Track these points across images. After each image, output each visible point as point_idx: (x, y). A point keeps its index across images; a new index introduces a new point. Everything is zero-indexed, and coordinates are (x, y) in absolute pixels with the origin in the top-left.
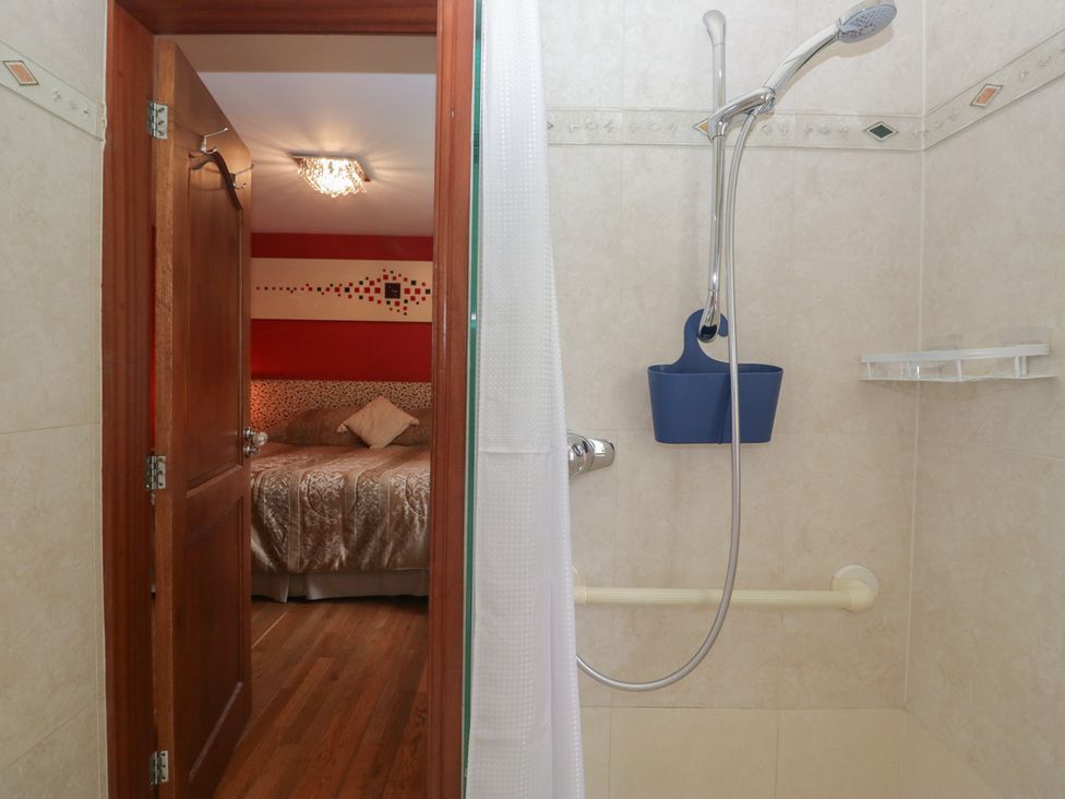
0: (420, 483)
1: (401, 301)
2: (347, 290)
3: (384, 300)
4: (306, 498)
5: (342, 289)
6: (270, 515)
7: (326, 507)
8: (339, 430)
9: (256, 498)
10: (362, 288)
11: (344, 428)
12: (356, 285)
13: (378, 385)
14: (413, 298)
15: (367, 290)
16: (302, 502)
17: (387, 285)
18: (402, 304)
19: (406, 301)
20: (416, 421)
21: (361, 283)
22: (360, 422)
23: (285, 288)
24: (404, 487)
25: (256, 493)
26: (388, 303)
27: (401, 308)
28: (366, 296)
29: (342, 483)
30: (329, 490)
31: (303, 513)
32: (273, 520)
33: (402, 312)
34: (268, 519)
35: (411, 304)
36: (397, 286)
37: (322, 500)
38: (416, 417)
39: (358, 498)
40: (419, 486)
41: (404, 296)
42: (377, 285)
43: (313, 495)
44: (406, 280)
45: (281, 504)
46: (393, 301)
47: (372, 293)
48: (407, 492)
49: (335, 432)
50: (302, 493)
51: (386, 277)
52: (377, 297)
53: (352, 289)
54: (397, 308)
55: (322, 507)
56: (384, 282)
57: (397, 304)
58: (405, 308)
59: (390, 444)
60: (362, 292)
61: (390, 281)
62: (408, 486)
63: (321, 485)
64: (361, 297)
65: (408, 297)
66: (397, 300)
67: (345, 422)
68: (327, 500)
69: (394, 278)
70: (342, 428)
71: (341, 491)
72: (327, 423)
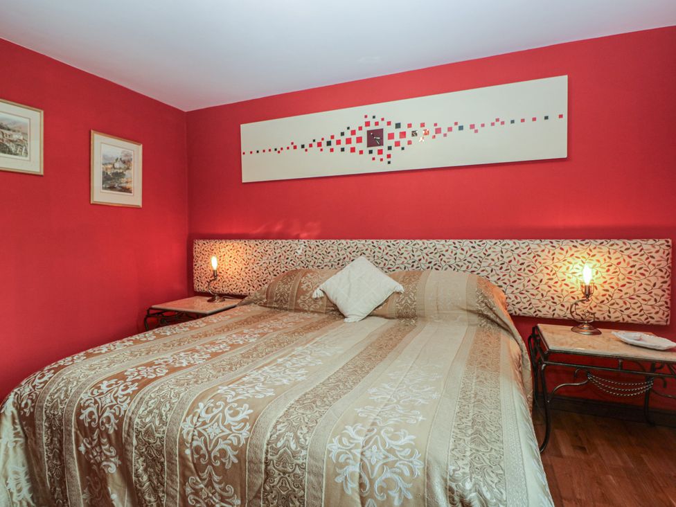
0: (391, 465)
1: (384, 148)
2: (329, 143)
3: (366, 150)
4: (188, 452)
5: (324, 143)
6: (140, 471)
7: (216, 478)
8: (314, 296)
9: (124, 435)
10: (343, 140)
11: (321, 294)
12: (338, 137)
13: (360, 243)
14: (397, 144)
15: (349, 141)
16: (183, 458)
17: (369, 132)
18: (386, 152)
19: (390, 148)
20: (400, 288)
21: (342, 134)
22: (337, 286)
23: (273, 150)
24: (355, 468)
25: (125, 427)
26: (371, 152)
27: (384, 156)
28: (348, 148)
29: (245, 434)
30: (222, 445)
31: (185, 479)
32: (145, 478)
33: (386, 160)
34: (137, 476)
35: (396, 150)
36: (380, 132)
37: (210, 463)
38: (402, 282)
39: (268, 474)
40: (387, 474)
41: (387, 142)
42: (359, 134)
43: (197, 449)
44: (389, 123)
45: (154, 453)
46: (375, 149)
47: (354, 143)
48: (362, 485)
49: (311, 297)
50: (183, 443)
51: (368, 124)
52: (359, 147)
53: (334, 142)
54: (381, 156)
55: (210, 475)
56: (365, 129)
57: (380, 152)
58: (389, 156)
59: (369, 316)
60: (343, 144)
61: (372, 127)
62: (363, 467)
63: (213, 431)
64: (343, 150)
65: (392, 143)
66: (380, 148)
67: (322, 286)
68: (218, 464)
69: (377, 124)
70: (317, 293)
71: (241, 452)
72: (304, 287)
